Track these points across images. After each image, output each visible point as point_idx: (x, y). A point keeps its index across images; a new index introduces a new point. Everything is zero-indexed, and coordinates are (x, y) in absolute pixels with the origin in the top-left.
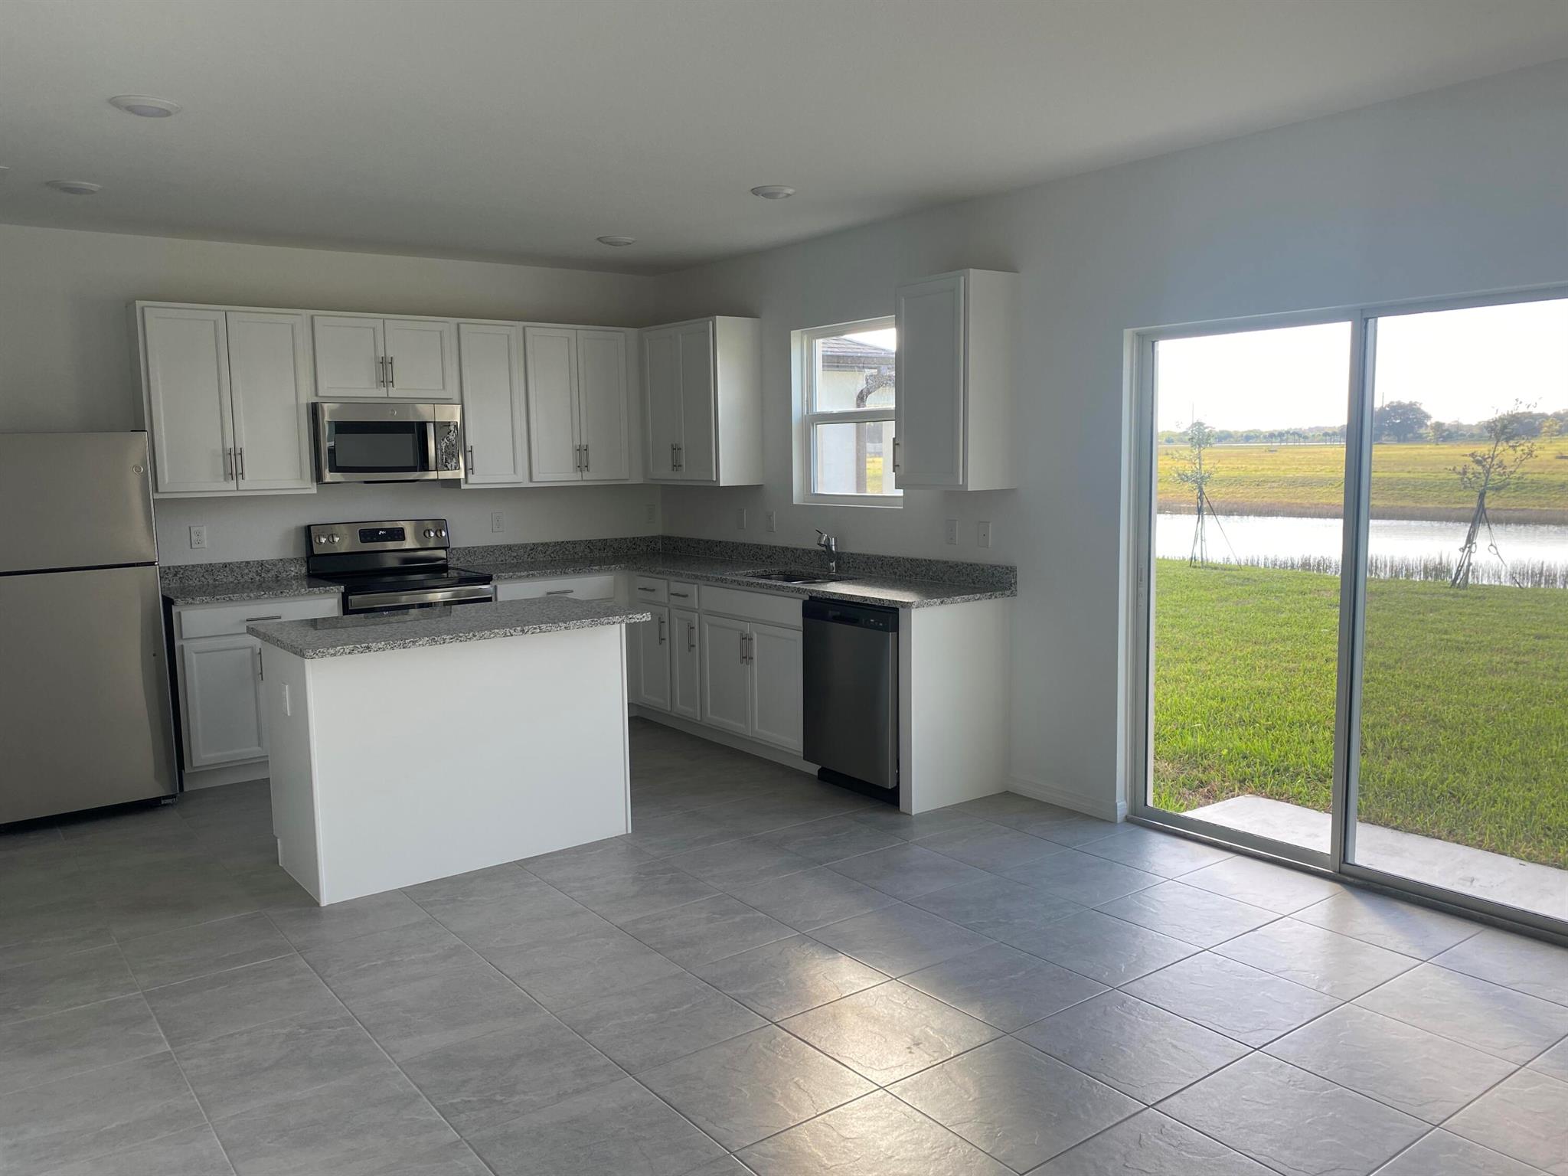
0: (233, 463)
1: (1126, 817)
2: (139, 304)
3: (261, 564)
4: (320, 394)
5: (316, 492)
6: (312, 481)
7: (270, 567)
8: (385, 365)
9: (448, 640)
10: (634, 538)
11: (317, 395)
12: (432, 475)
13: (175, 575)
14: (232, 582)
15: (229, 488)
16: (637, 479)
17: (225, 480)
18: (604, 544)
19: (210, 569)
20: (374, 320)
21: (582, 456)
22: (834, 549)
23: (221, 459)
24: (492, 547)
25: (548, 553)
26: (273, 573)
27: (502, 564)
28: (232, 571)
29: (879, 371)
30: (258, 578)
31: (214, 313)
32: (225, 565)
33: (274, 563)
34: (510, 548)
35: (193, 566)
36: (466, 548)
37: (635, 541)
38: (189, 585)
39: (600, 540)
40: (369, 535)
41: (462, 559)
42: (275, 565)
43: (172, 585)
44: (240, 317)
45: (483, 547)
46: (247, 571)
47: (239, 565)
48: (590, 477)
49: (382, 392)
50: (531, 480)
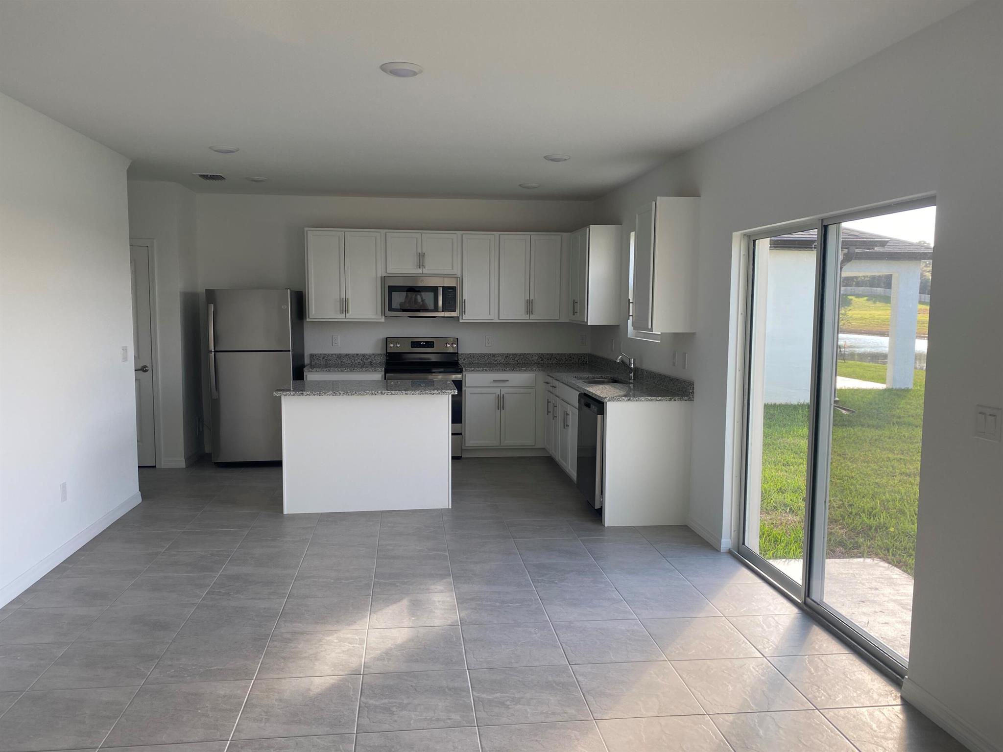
0: (344, 304)
1: (729, 549)
2: (306, 229)
3: (364, 355)
4: (388, 272)
5: (384, 321)
6: (382, 315)
7: (368, 357)
8: (421, 257)
9: (342, 394)
10: (570, 354)
11: (386, 272)
12: (442, 314)
13: (324, 358)
14: (349, 363)
15: (341, 317)
16: (564, 320)
17: (340, 313)
18: (551, 356)
19: (339, 356)
20: (416, 234)
21: (530, 306)
22: (632, 366)
23: (339, 303)
24: (484, 354)
25: (516, 359)
26: (369, 360)
27: (489, 364)
28: (350, 358)
29: (849, 251)
30: (362, 362)
31: (338, 233)
32: (347, 355)
33: (370, 356)
34: (494, 355)
35: (332, 354)
36: (469, 354)
37: (570, 356)
38: (330, 363)
39: (548, 354)
40: (416, 344)
41: (467, 360)
42: (371, 357)
43: (322, 363)
44: (351, 234)
45: (478, 354)
46: (357, 358)
47: (353, 355)
48: (534, 318)
49: (419, 271)
50: (499, 319)
